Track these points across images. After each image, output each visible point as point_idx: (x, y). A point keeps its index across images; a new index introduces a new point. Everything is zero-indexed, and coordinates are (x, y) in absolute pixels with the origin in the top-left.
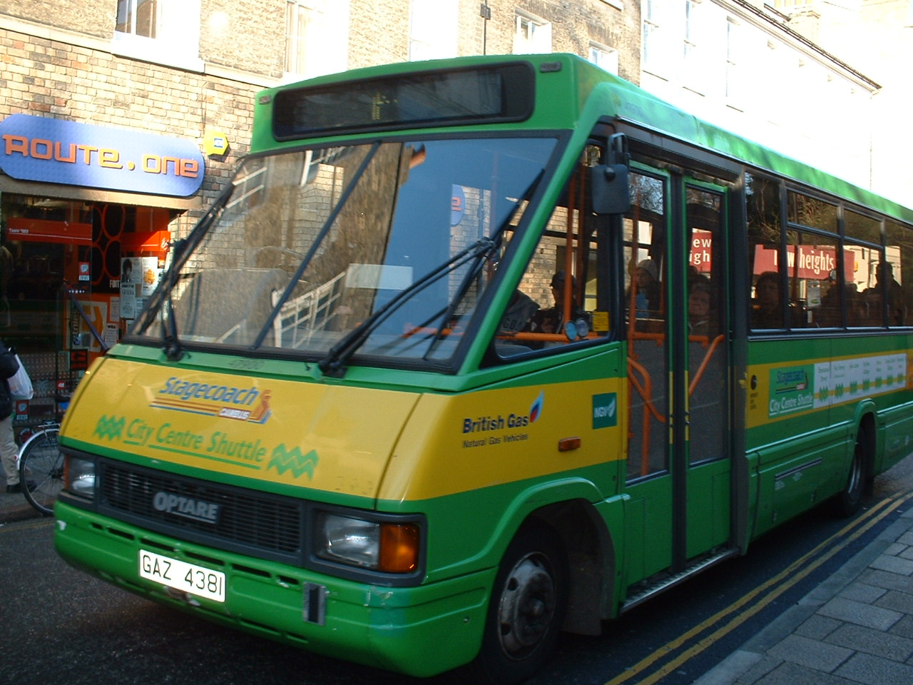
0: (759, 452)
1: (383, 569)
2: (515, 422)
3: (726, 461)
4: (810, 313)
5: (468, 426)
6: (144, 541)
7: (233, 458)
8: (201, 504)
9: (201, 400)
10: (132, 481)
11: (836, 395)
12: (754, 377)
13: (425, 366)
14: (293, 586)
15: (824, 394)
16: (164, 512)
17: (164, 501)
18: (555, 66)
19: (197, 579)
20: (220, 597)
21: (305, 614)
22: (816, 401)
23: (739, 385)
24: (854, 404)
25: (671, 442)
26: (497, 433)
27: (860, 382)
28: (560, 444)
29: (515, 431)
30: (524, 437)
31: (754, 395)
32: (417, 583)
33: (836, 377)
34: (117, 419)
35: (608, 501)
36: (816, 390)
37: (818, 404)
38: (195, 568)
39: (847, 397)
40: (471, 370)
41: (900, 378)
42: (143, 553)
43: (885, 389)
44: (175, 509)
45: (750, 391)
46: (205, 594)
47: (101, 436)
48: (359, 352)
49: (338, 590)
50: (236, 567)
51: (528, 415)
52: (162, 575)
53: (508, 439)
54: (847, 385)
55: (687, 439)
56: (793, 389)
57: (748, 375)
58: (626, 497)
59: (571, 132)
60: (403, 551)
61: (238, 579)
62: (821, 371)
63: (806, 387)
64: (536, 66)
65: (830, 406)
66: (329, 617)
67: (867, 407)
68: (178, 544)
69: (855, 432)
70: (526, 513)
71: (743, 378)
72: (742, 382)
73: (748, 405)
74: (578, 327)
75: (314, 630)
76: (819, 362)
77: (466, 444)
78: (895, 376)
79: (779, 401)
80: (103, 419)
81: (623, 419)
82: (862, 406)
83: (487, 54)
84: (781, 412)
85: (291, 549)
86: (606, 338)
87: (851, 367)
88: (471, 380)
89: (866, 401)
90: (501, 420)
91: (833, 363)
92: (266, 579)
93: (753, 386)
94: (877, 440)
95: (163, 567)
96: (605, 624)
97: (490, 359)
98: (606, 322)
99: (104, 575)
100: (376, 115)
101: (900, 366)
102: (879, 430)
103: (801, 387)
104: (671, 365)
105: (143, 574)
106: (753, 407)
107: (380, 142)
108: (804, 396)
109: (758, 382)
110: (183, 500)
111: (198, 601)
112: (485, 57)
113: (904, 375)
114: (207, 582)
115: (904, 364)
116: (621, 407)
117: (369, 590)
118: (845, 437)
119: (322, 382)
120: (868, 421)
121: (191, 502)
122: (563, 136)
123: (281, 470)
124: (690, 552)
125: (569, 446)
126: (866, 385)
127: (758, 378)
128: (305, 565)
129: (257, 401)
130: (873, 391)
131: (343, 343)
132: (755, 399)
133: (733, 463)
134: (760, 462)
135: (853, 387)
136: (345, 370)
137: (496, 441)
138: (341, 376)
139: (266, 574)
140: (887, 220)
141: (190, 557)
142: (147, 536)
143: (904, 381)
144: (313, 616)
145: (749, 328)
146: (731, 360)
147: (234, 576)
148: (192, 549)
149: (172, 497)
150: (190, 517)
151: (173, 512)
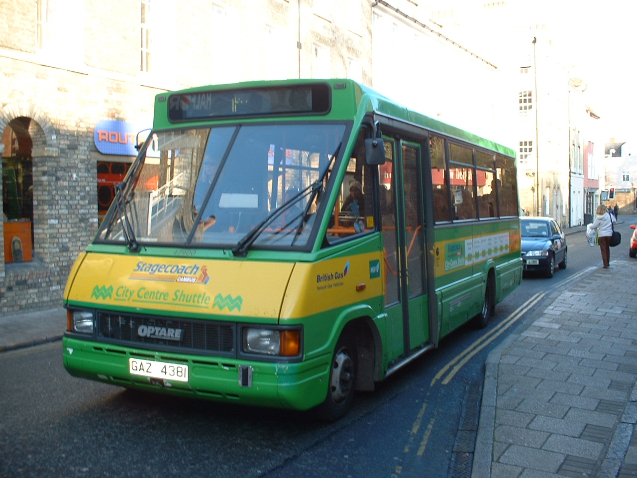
0: (442, 291)
1: (282, 354)
2: (339, 276)
3: (426, 296)
4: (456, 207)
5: (319, 279)
6: (132, 354)
7: (190, 303)
8: (169, 330)
9: (163, 273)
10: (121, 321)
11: (476, 257)
12: (438, 249)
13: (292, 249)
14: (232, 368)
15: (470, 257)
16: (146, 337)
17: (144, 331)
18: (343, 85)
19: (169, 370)
20: (185, 379)
21: (240, 382)
22: (466, 261)
23: (430, 253)
24: (485, 262)
25: (401, 285)
26: (331, 282)
27: (487, 250)
28: (357, 287)
29: (338, 281)
30: (342, 284)
31: (438, 259)
32: (300, 360)
33: (476, 247)
34: (107, 287)
35: (379, 317)
36: (466, 255)
37: (468, 263)
38: (168, 365)
39: (481, 259)
40: (317, 250)
41: (506, 247)
42: (131, 360)
43: (499, 253)
44: (154, 334)
45: (436, 257)
46: (176, 378)
47: (97, 298)
48: (255, 243)
49: (259, 367)
50: (195, 362)
51: (343, 272)
52: (145, 371)
53: (336, 285)
54: (480, 252)
55: (407, 284)
56: (456, 255)
57: (435, 248)
58: (386, 315)
59: (352, 122)
60: (292, 345)
61: (196, 368)
62: (468, 244)
63: (462, 253)
64: (332, 86)
65: (473, 264)
66: (255, 383)
67: (490, 264)
68: (157, 353)
69: (485, 278)
70: (345, 323)
71: (432, 249)
72: (431, 252)
73: (435, 263)
74: (359, 225)
75: (245, 390)
76: (467, 239)
77: (318, 288)
78: (504, 246)
79: (449, 261)
80: (97, 287)
81: (383, 273)
82: (488, 264)
83: (301, 78)
84: (451, 268)
85: (228, 349)
86: (373, 230)
87: (482, 241)
88: (319, 255)
89: (490, 261)
90: (332, 275)
91: (474, 239)
92: (216, 367)
93: (438, 253)
94: (496, 284)
95: (146, 366)
96: (377, 384)
97: (325, 244)
98: (373, 222)
99: (101, 376)
100: (234, 109)
101: (506, 240)
102: (497, 277)
103: (459, 253)
104: (399, 245)
105: (132, 372)
106: (438, 265)
107: (240, 125)
108: (461, 258)
109: (440, 251)
110: (158, 329)
111: (170, 383)
112: (300, 80)
113: (509, 245)
114: (176, 371)
115: (508, 238)
116: (381, 267)
117: (277, 366)
118: (480, 282)
119: (234, 260)
120: (492, 272)
121: (164, 330)
122: (349, 124)
123: (221, 308)
124: (412, 346)
125: (361, 289)
126: (490, 252)
127: (439, 249)
128: (237, 357)
129: (200, 272)
130: (493, 255)
131: (246, 239)
132: (439, 261)
133: (429, 297)
134: (443, 296)
135: (484, 253)
136: (247, 253)
137: (330, 286)
138: (246, 256)
139: (216, 364)
140: (496, 155)
141: (164, 359)
142: (134, 351)
143: (509, 249)
144: (245, 382)
145: (434, 222)
146: (425, 241)
147: (194, 367)
148: (166, 355)
149: (150, 328)
150: (163, 338)
151: (152, 336)
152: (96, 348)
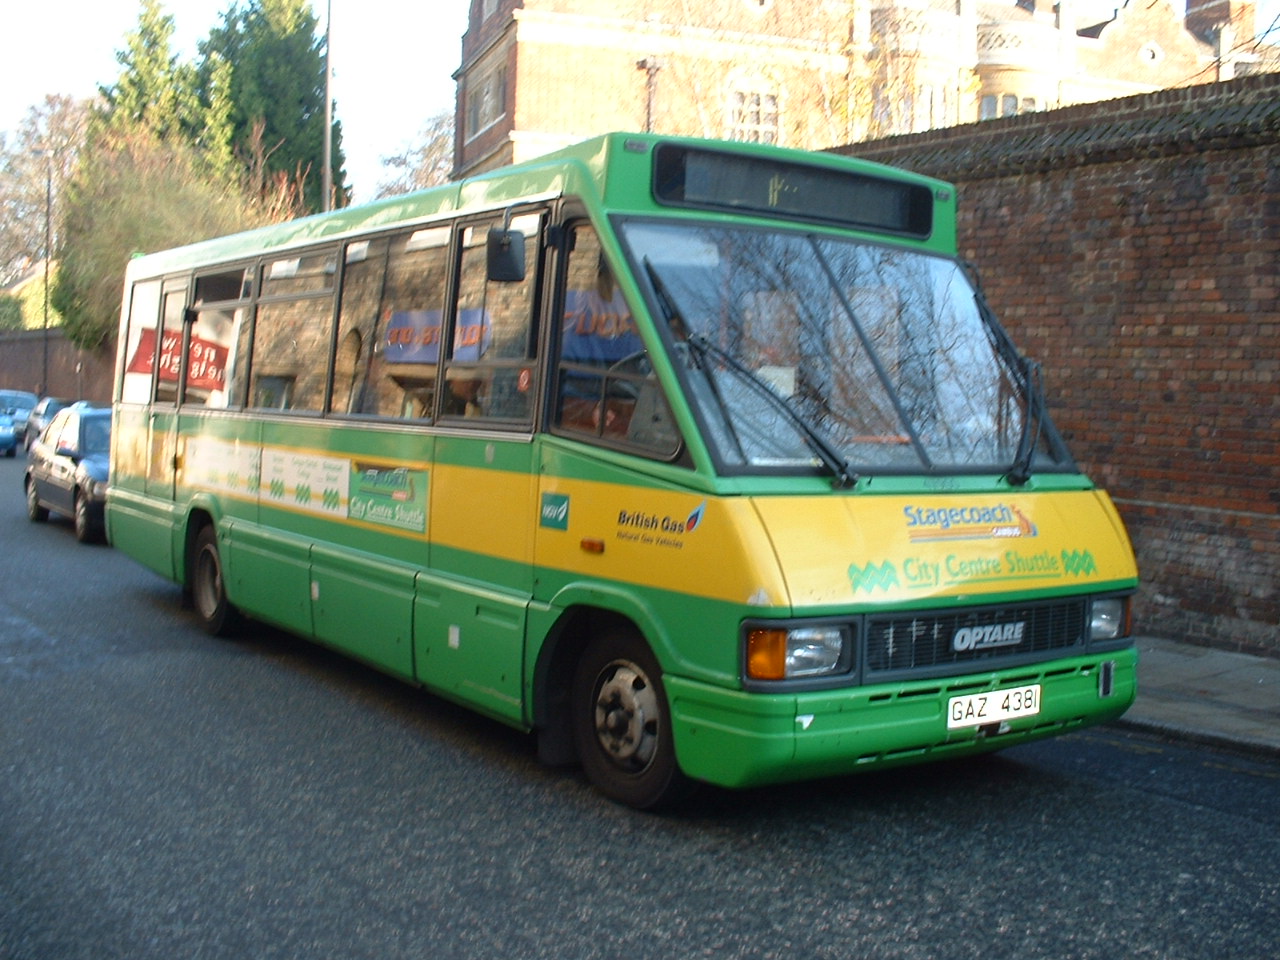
6: (951, 689)
7: (1036, 572)
8: (1006, 628)
10: (916, 630)
14: (1092, 671)
16: (967, 651)
17: (965, 639)
19: (1013, 702)
20: (1035, 710)
21: (1100, 691)
34: (877, 565)
38: (1011, 692)
42: (952, 701)
44: (981, 641)
46: (1022, 713)
50: (1048, 674)
52: (976, 714)
61: (1050, 685)
64: (934, 192)
66: (1117, 685)
68: (993, 676)
75: (1105, 703)
80: (854, 567)
85: (1071, 641)
92: (1072, 674)
95: (977, 706)
100: (773, 199)
105: (951, 724)
110: (988, 629)
111: (1010, 725)
114: (1023, 700)
123: (1075, 573)
128: (1088, 652)
139: (1074, 670)
141: (1006, 683)
142: (957, 682)
144: (1106, 690)
147: (1048, 683)
148: (1008, 674)
149: (976, 630)
150: (996, 644)
151: (979, 646)
152: (874, 698)
